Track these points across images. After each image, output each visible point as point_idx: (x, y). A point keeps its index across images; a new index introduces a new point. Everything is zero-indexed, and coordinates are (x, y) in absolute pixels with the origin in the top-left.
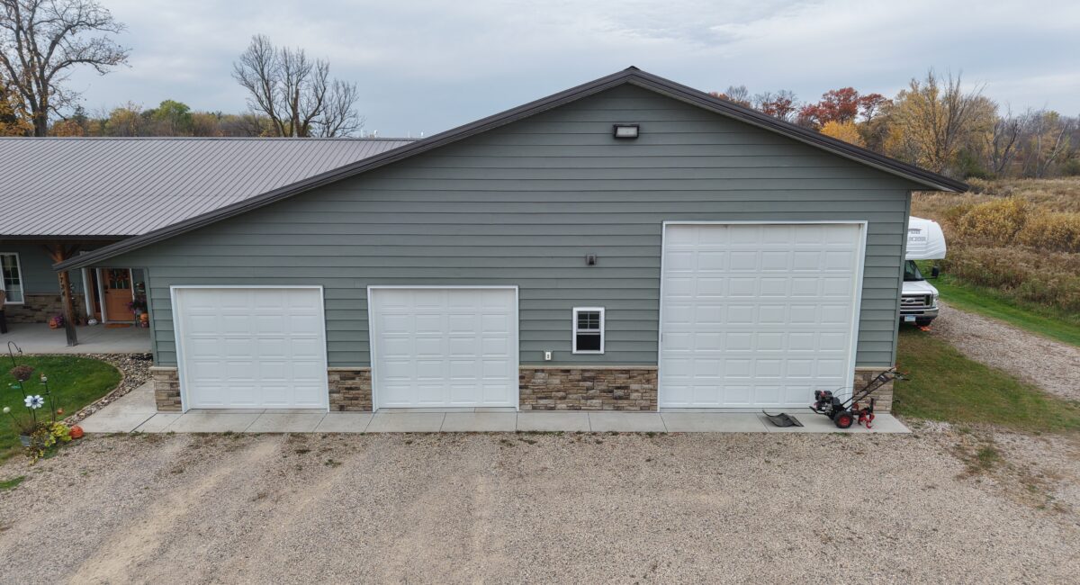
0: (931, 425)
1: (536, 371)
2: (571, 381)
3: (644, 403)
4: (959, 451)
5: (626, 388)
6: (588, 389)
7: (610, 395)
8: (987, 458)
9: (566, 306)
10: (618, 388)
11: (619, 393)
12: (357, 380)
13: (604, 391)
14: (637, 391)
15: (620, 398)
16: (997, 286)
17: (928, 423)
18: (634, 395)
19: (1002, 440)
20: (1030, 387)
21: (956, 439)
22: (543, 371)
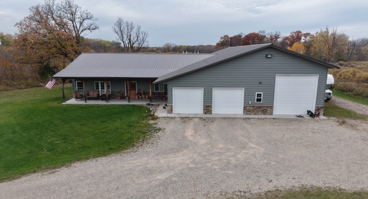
0: (332, 118)
1: (247, 106)
2: (255, 108)
3: (270, 113)
4: (338, 121)
5: (266, 110)
6: (258, 110)
7: (263, 111)
8: (344, 123)
9: (254, 92)
10: (265, 110)
11: (265, 111)
12: (209, 108)
13: (261, 111)
14: (269, 110)
15: (265, 112)
16: (347, 92)
17: (331, 117)
18: (268, 111)
19: (347, 120)
20: (353, 112)
21: (337, 120)
22: (249, 106)
